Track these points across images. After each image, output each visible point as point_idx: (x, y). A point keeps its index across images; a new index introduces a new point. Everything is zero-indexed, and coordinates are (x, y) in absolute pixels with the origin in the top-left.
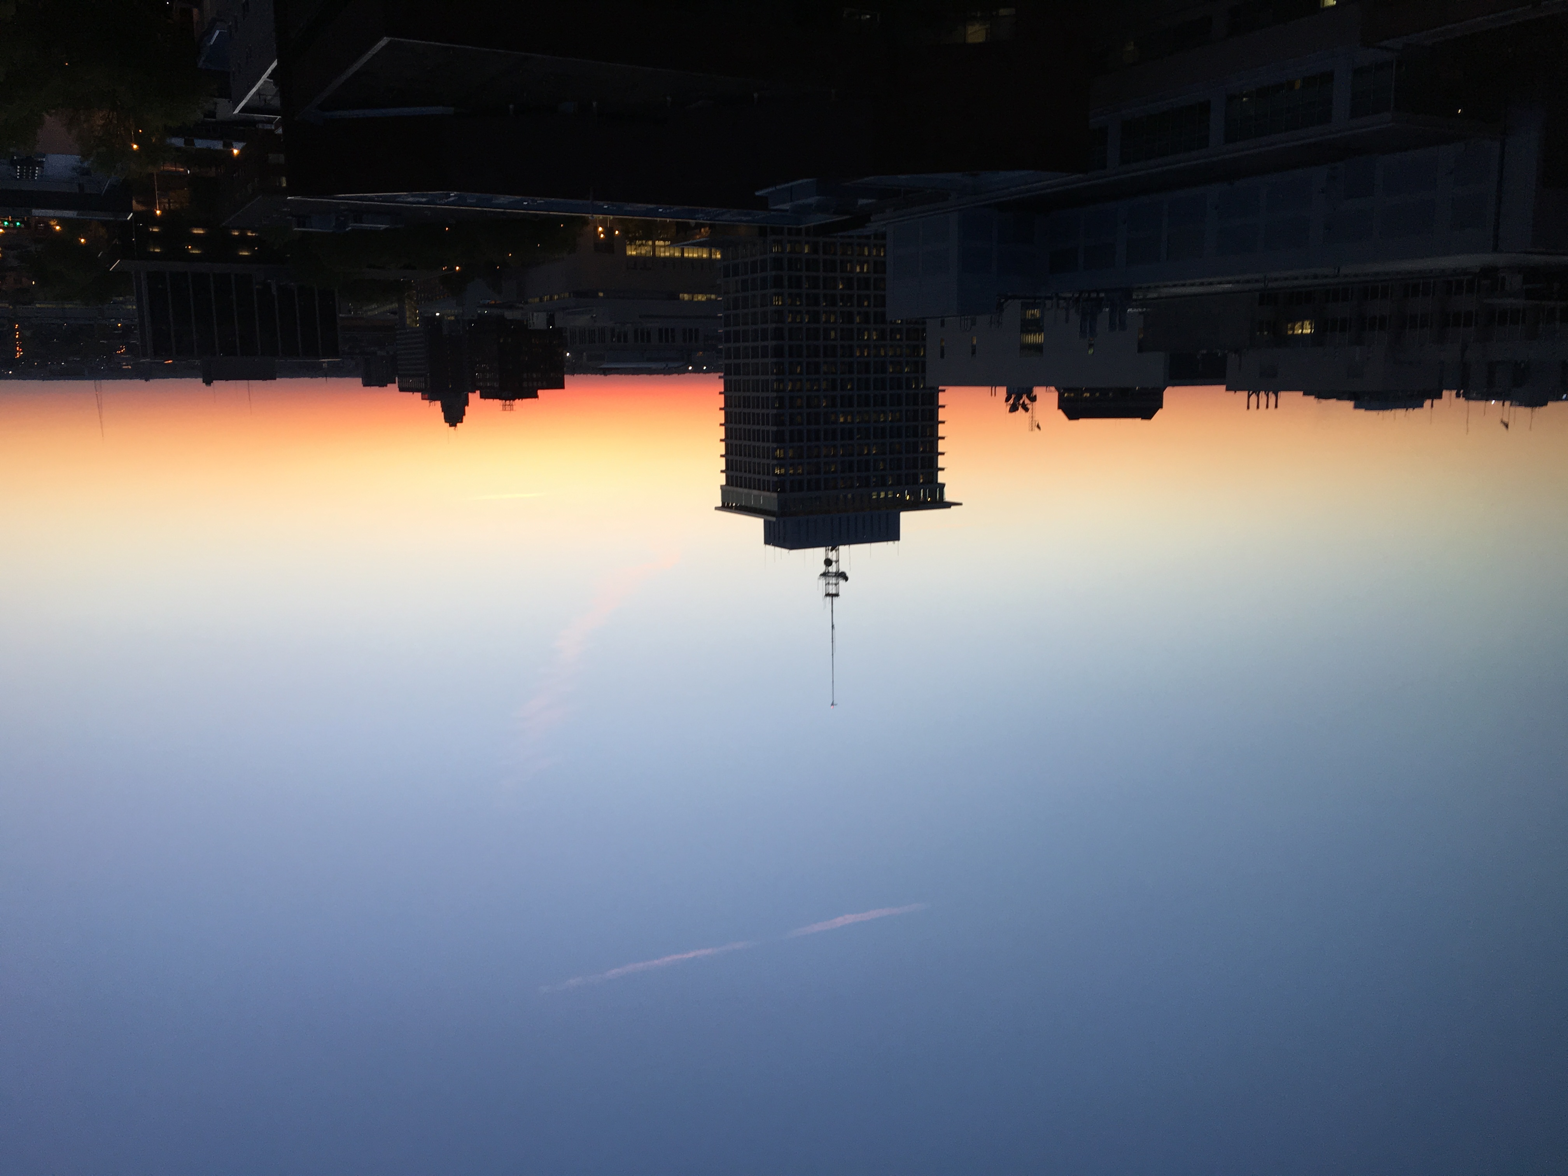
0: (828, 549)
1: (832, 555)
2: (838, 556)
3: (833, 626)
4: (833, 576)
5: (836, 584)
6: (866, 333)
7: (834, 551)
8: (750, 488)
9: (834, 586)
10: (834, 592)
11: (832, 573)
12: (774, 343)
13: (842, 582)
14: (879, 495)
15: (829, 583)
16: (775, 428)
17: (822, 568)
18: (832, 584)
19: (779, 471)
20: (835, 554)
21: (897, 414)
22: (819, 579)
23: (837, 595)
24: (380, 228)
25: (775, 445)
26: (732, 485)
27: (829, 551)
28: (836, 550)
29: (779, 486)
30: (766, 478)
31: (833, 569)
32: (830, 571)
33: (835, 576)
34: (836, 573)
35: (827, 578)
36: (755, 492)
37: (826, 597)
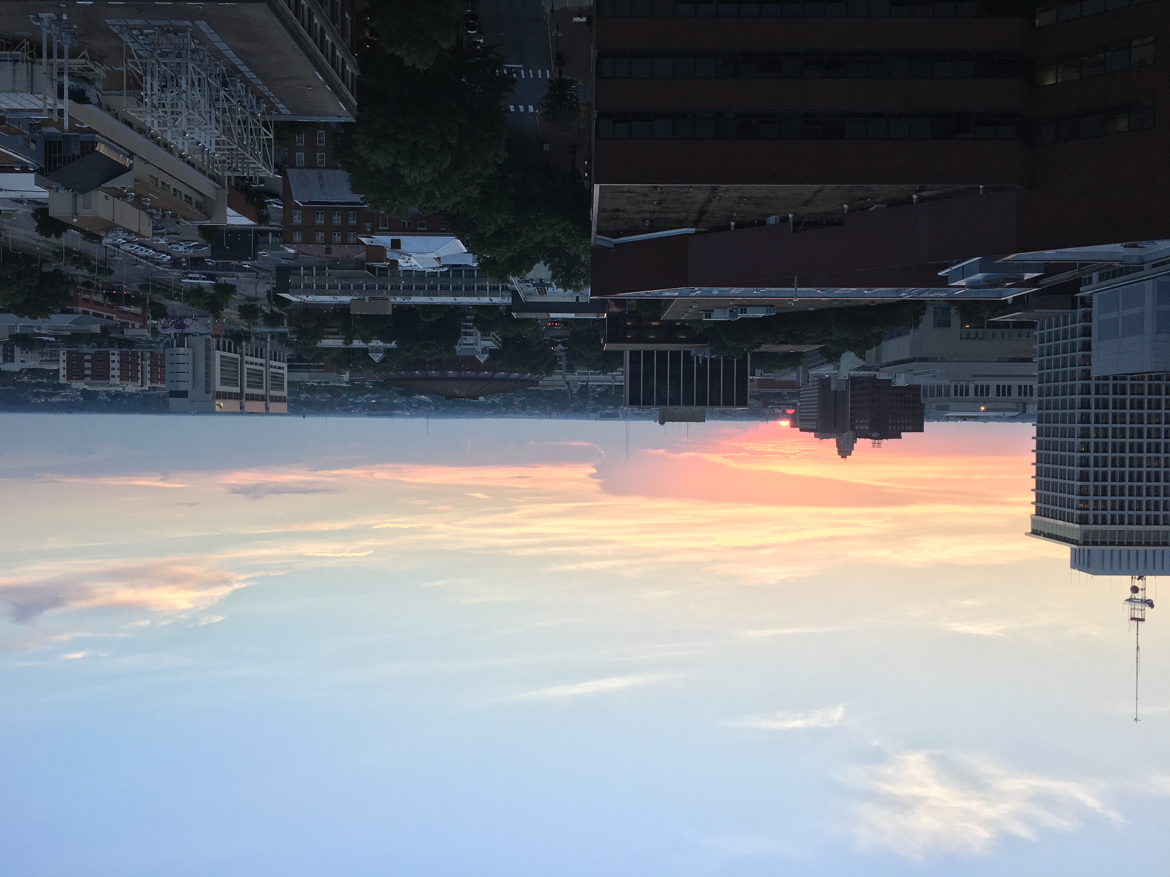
0: (1135, 578)
1: (1139, 584)
2: (1145, 585)
3: (1138, 648)
4: (1138, 602)
5: (1141, 610)
7: (1140, 580)
8: (1056, 518)
10: (1140, 617)
11: (1138, 599)
12: (1081, 397)
15: (1134, 608)
16: (1080, 469)
18: (1138, 609)
20: (1142, 582)
23: (1142, 620)
25: (1079, 483)
26: (1041, 515)
29: (1083, 519)
30: (1070, 511)
31: (1139, 596)
34: (1141, 600)
35: (1133, 604)
36: (1060, 522)
37: (1131, 620)
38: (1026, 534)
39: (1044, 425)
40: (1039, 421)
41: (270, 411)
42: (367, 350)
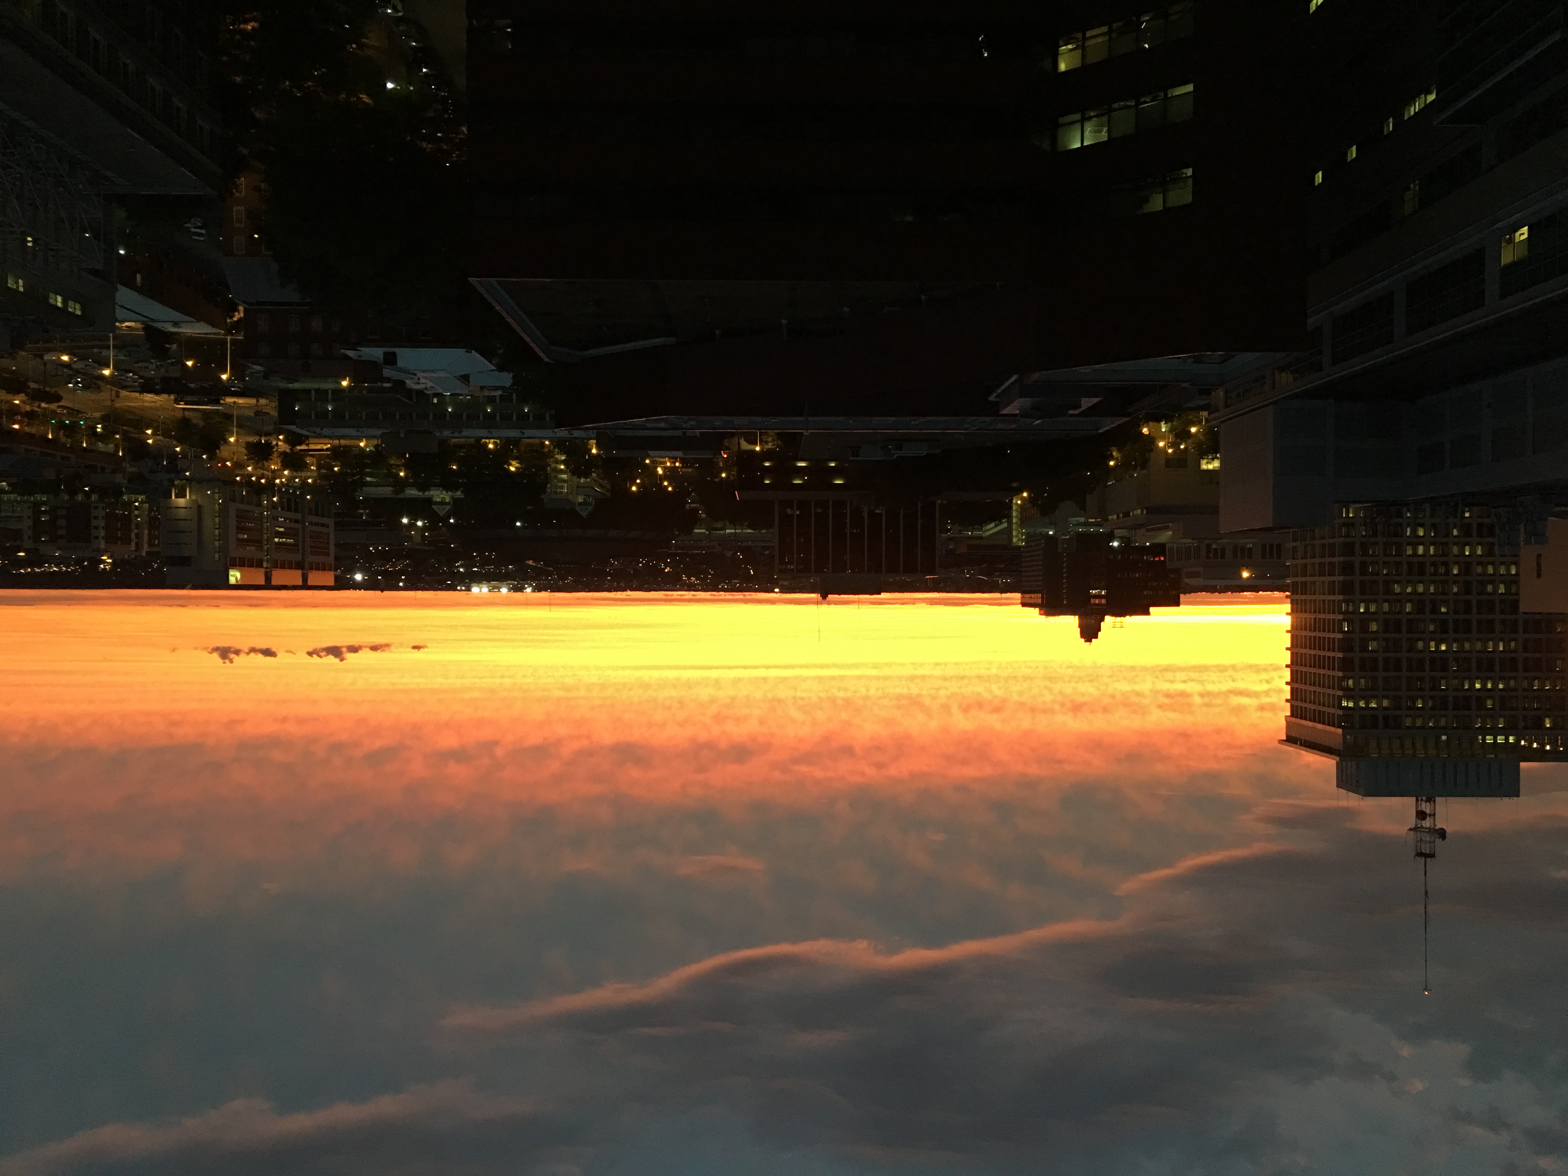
0: (1422, 800)
1: (1426, 807)
3: (1426, 892)
5: (1430, 843)
6: (1467, 548)
7: (1428, 803)
8: (1315, 721)
9: (1428, 845)
10: (1429, 852)
11: (1426, 828)
12: (1341, 559)
13: (1439, 841)
14: (1484, 739)
15: (1421, 839)
16: (1341, 655)
18: (1426, 842)
19: (1346, 703)
20: (1429, 805)
21: (1513, 644)
22: (1408, 833)
23: (1432, 856)
24: (923, 453)
25: (1340, 674)
26: (1297, 717)
27: (1423, 804)
28: (1430, 803)
29: (1347, 720)
30: (1331, 710)
31: (1427, 823)
32: (1424, 825)
33: (1428, 832)
34: (1429, 829)
35: (1419, 834)
36: (1320, 726)
37: (1416, 857)
38: (1281, 742)
39: (1301, 597)
41: (310, 583)
42: (429, 501)
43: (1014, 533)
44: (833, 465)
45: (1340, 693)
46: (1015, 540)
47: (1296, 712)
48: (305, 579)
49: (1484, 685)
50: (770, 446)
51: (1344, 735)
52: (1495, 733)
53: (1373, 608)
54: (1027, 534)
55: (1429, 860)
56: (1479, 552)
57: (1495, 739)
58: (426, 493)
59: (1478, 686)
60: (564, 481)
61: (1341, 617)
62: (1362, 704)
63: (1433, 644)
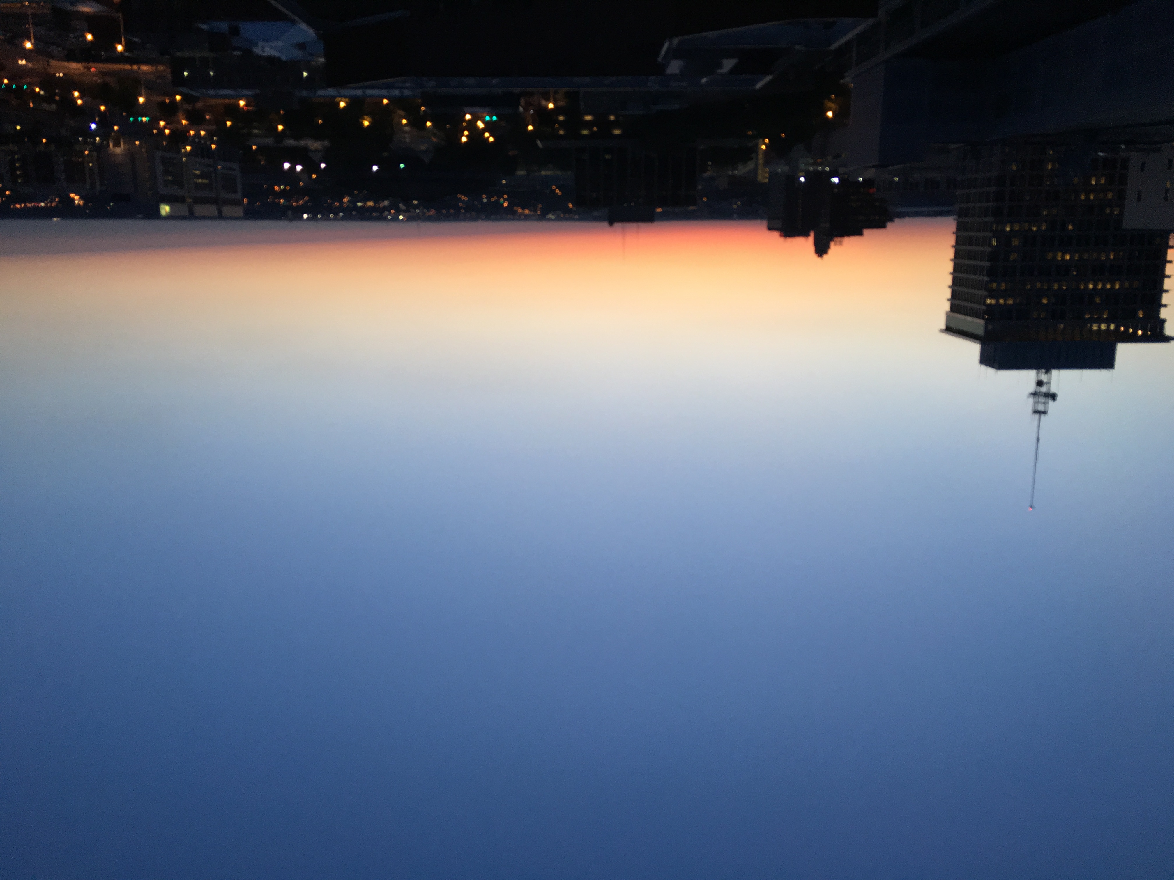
1: (1044, 377)
2: (1050, 379)
3: (1038, 440)
4: (1041, 396)
5: (1044, 403)
6: (1094, 178)
7: (1046, 375)
8: (966, 315)
9: (1043, 405)
10: (1043, 410)
11: (1042, 393)
12: (995, 189)
13: (1051, 403)
14: (1091, 326)
15: (1038, 402)
16: (989, 264)
17: (1032, 387)
18: (1041, 403)
19: (989, 301)
21: (1121, 254)
22: (1028, 397)
23: (1044, 412)
25: (987, 279)
26: (954, 312)
27: (1043, 373)
28: (1049, 373)
29: (989, 313)
30: (979, 307)
31: (1044, 389)
32: (1041, 391)
33: (1044, 396)
34: (1045, 393)
35: (1037, 397)
36: (969, 319)
37: (1034, 413)
38: (941, 331)
39: (964, 219)
40: (960, 216)
41: (223, 215)
42: (306, 149)
43: (760, 172)
44: (612, 118)
45: (985, 293)
46: (759, 177)
47: (954, 308)
48: (220, 212)
49: (1095, 286)
50: (561, 104)
51: (986, 324)
52: (1099, 321)
53: (1016, 227)
54: (770, 173)
55: (1043, 416)
56: (1103, 182)
57: (1099, 327)
58: (302, 143)
59: (1091, 286)
60: (406, 132)
61: (991, 234)
62: (1001, 301)
63: (1060, 254)
